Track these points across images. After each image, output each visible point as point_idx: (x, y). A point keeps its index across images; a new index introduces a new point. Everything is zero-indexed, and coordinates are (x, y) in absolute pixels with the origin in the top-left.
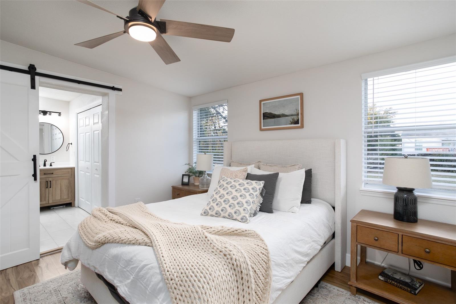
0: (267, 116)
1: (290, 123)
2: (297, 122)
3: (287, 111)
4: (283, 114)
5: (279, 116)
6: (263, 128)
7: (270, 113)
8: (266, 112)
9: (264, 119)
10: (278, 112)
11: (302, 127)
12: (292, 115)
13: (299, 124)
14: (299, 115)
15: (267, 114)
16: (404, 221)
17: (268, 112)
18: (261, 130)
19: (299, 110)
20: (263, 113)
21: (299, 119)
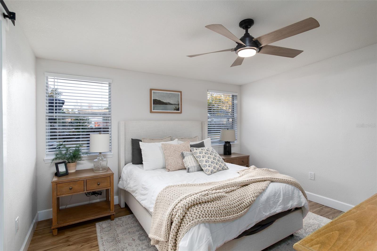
0: (157, 102)
1: (174, 109)
2: (178, 109)
3: (172, 101)
4: (169, 103)
5: (166, 104)
6: (153, 111)
7: (159, 100)
8: (156, 99)
9: (153, 104)
10: (166, 101)
11: (181, 113)
12: (175, 104)
13: (179, 111)
14: (179, 105)
15: (157, 100)
16: (227, 155)
17: (157, 99)
18: (151, 112)
19: (179, 102)
20: (153, 99)
21: (179, 108)
